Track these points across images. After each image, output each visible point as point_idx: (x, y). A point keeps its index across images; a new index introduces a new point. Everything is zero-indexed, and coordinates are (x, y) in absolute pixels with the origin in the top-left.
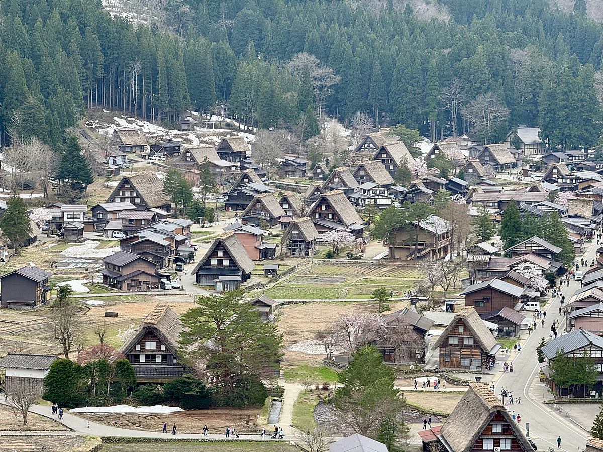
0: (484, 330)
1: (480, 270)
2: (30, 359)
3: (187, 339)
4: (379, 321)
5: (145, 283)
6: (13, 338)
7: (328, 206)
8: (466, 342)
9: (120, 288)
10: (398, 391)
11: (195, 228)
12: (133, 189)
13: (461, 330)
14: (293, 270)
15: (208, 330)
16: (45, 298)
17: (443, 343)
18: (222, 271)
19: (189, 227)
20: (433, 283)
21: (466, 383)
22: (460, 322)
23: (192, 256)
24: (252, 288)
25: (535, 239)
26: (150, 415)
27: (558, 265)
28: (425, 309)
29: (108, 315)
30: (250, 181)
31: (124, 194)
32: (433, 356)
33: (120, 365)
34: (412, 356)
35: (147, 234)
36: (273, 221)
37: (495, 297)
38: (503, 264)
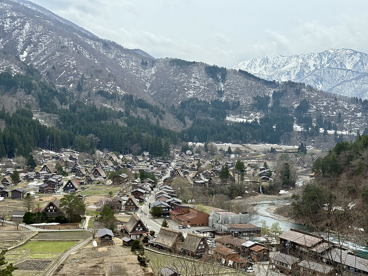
0: (136, 201)
1: (135, 186)
2: (19, 212)
3: (61, 205)
4: (110, 199)
5: (50, 192)
6: (15, 207)
7: (97, 171)
8: (131, 204)
9: (43, 193)
10: (115, 217)
11: (63, 177)
12: (47, 168)
13: (130, 201)
14: (88, 187)
15: (67, 203)
16: (23, 196)
17: (126, 205)
18: (70, 188)
19: (62, 177)
20: (124, 190)
21: (131, 214)
22: (130, 199)
23: (62, 184)
24: (78, 192)
25: (148, 179)
26: (51, 225)
27: (154, 185)
28: (121, 196)
29: (40, 200)
30: (78, 165)
31: (45, 169)
32: (123, 208)
33: (43, 213)
34: (118, 208)
35: (51, 179)
36: (83, 175)
37: (139, 193)
38: (140, 185)
